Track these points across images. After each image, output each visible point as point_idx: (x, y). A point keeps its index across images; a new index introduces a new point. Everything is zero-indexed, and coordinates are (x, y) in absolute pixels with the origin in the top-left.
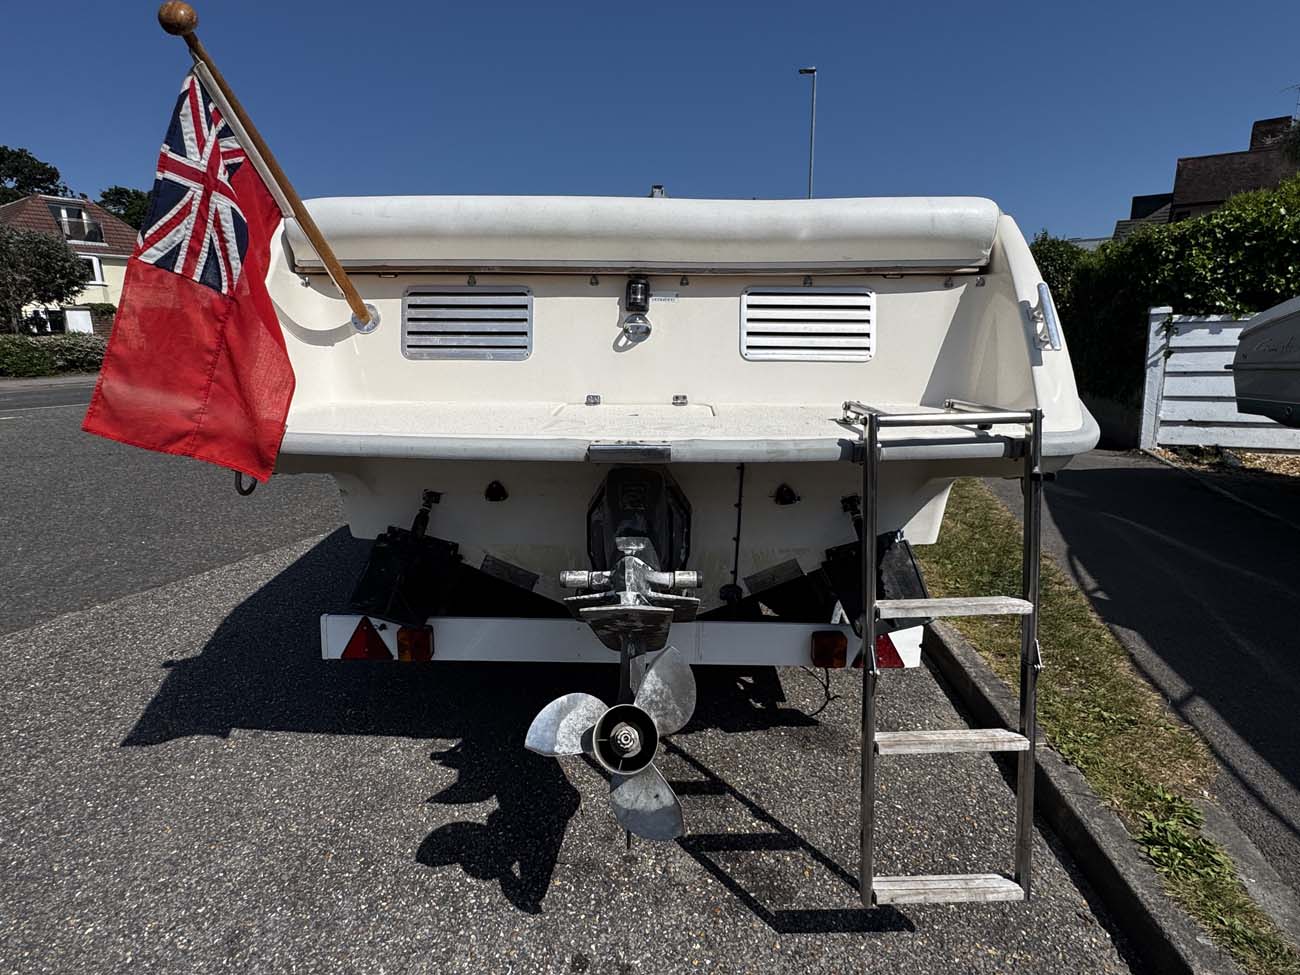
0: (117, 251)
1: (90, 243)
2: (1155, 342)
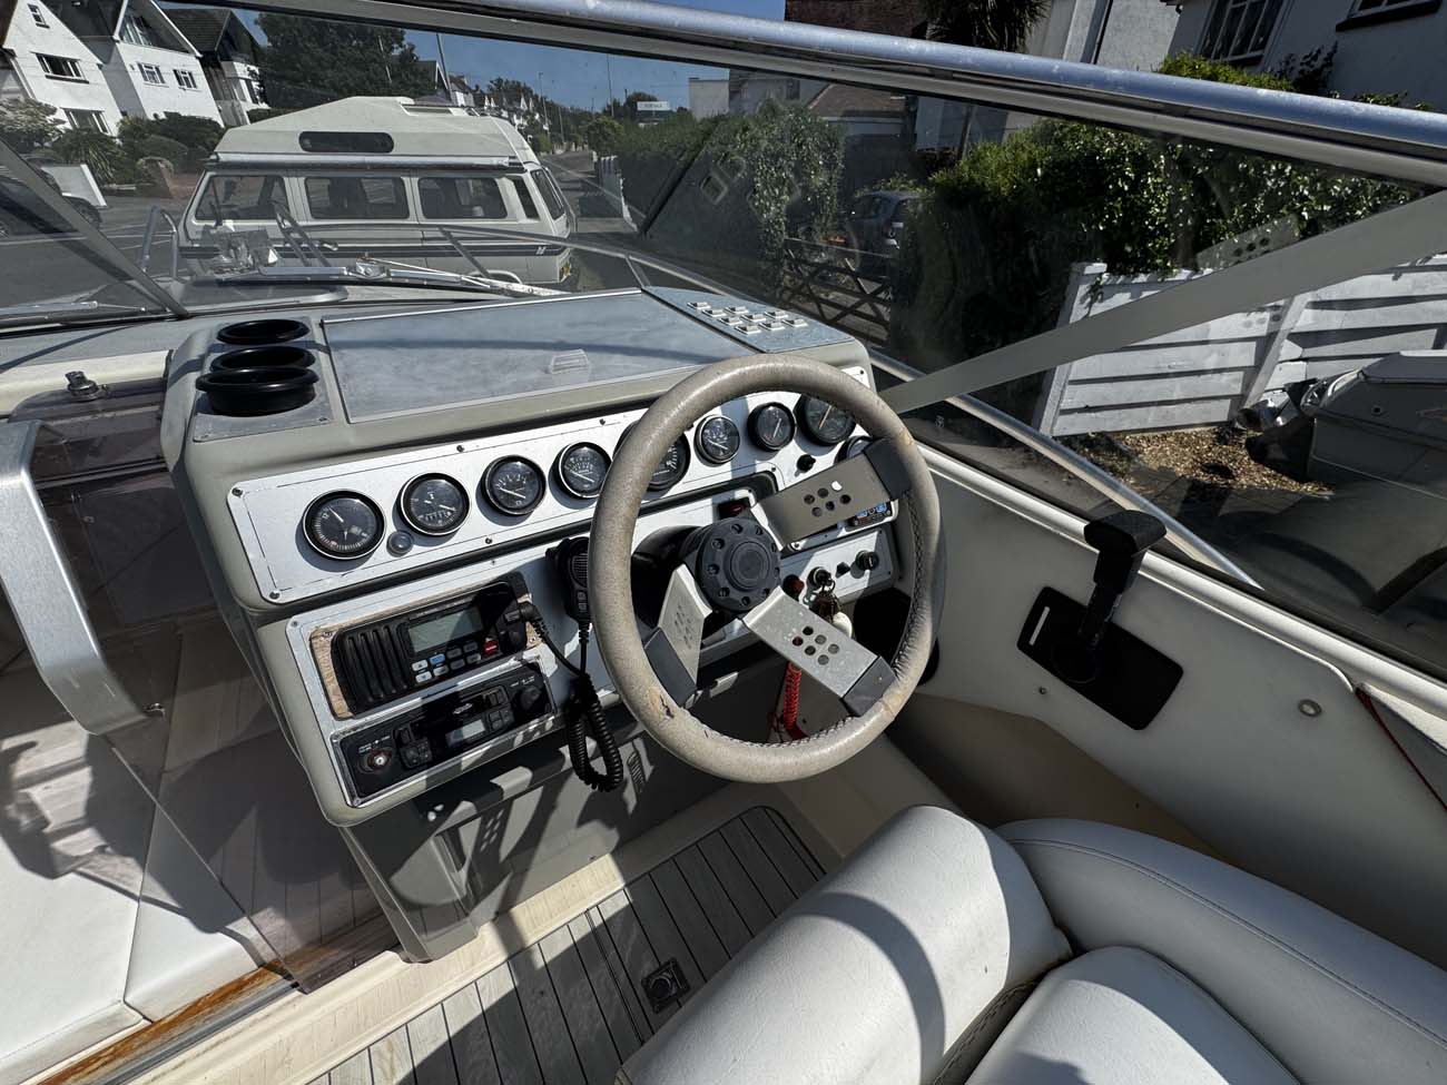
2: (1077, 312)
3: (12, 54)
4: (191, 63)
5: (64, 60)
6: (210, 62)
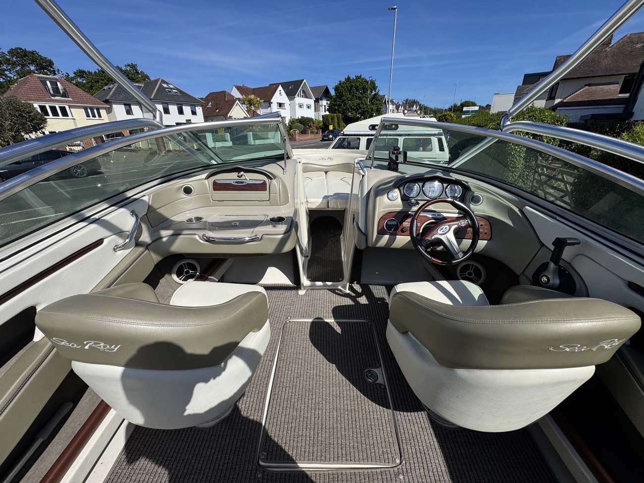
0: (77, 102)
1: (63, 99)
3: (272, 103)
4: (311, 102)
5: (282, 104)
6: (317, 101)
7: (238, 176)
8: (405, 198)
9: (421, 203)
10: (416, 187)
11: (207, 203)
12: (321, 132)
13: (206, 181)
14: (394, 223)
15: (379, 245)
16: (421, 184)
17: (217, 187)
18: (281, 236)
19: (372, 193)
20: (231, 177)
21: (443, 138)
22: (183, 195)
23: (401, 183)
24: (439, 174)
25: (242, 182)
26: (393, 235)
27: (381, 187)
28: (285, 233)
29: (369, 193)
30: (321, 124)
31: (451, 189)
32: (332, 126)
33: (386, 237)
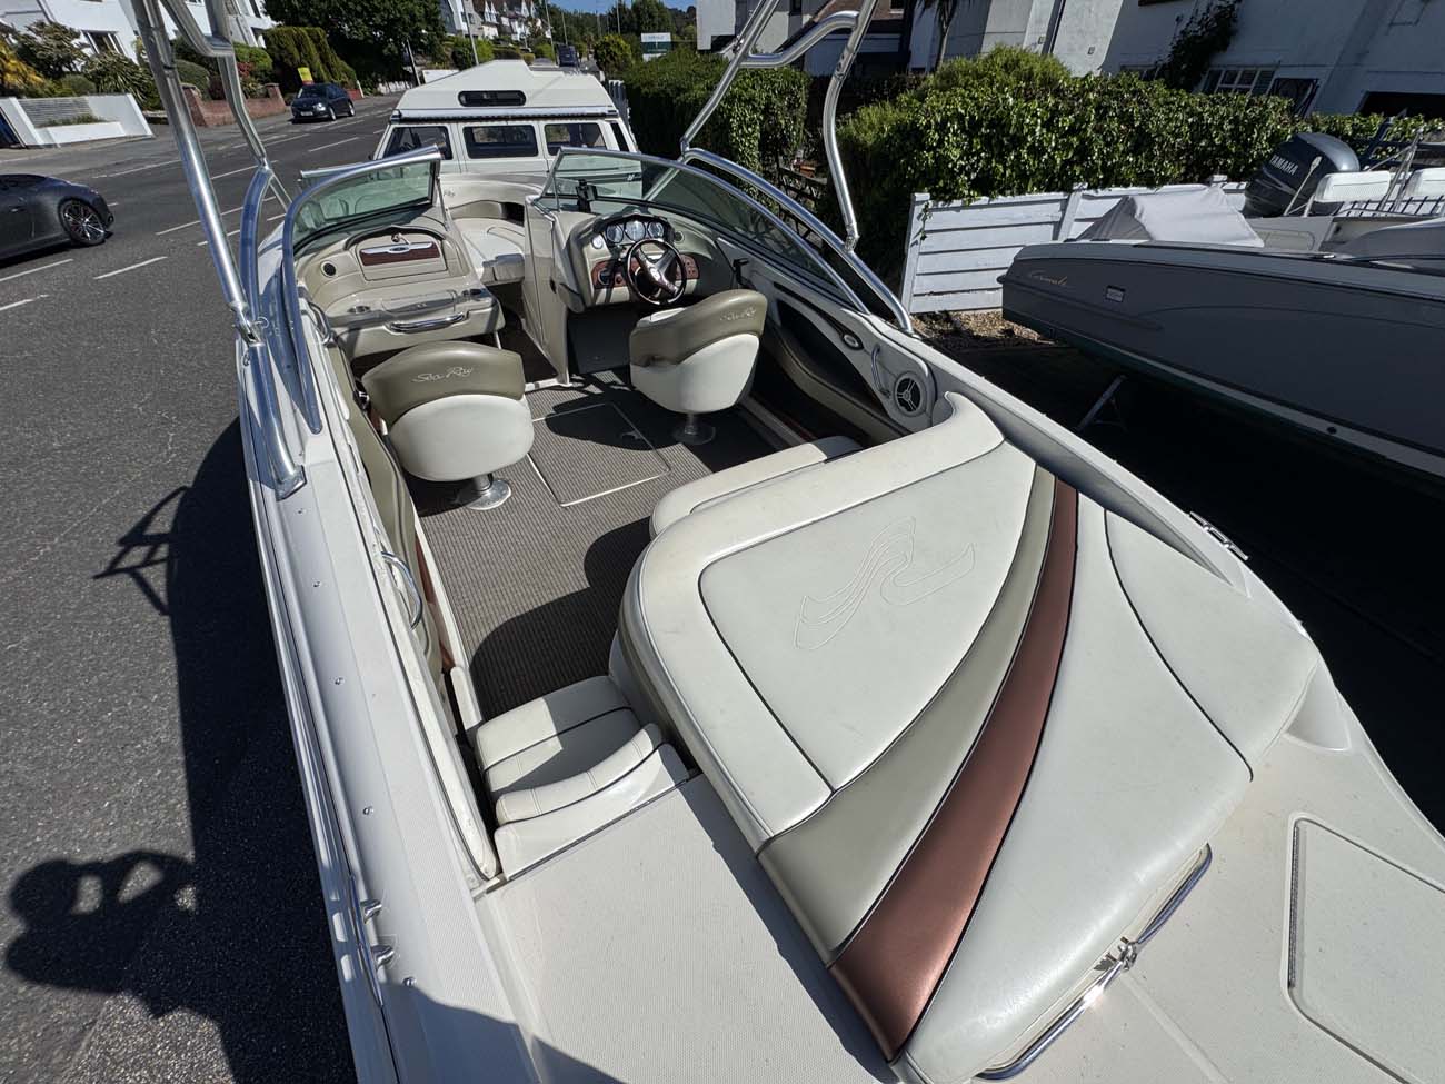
2: (916, 225)
7: (394, 241)
8: (611, 245)
9: (628, 248)
10: (618, 230)
11: (363, 285)
12: (277, 89)
13: (348, 253)
14: (608, 274)
15: (598, 302)
16: (622, 226)
17: (368, 260)
18: (489, 310)
19: (573, 245)
20: (383, 244)
21: (620, 121)
22: (324, 278)
23: (601, 227)
24: (637, 212)
25: (403, 249)
26: (610, 287)
27: (583, 236)
28: (492, 306)
29: (568, 243)
30: (267, 62)
31: (653, 228)
32: (306, 70)
33: (604, 290)
